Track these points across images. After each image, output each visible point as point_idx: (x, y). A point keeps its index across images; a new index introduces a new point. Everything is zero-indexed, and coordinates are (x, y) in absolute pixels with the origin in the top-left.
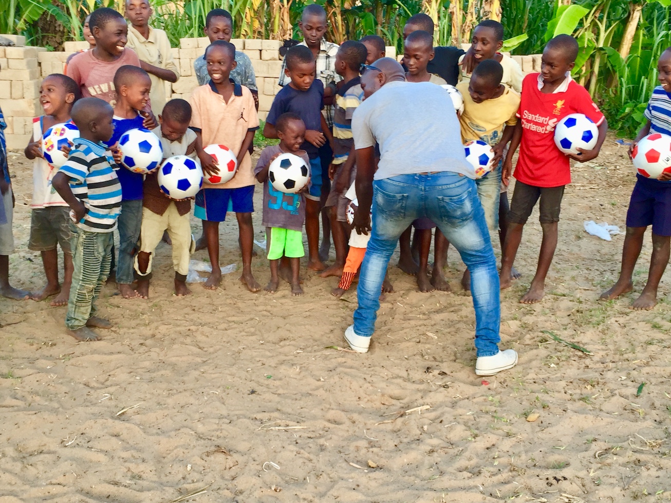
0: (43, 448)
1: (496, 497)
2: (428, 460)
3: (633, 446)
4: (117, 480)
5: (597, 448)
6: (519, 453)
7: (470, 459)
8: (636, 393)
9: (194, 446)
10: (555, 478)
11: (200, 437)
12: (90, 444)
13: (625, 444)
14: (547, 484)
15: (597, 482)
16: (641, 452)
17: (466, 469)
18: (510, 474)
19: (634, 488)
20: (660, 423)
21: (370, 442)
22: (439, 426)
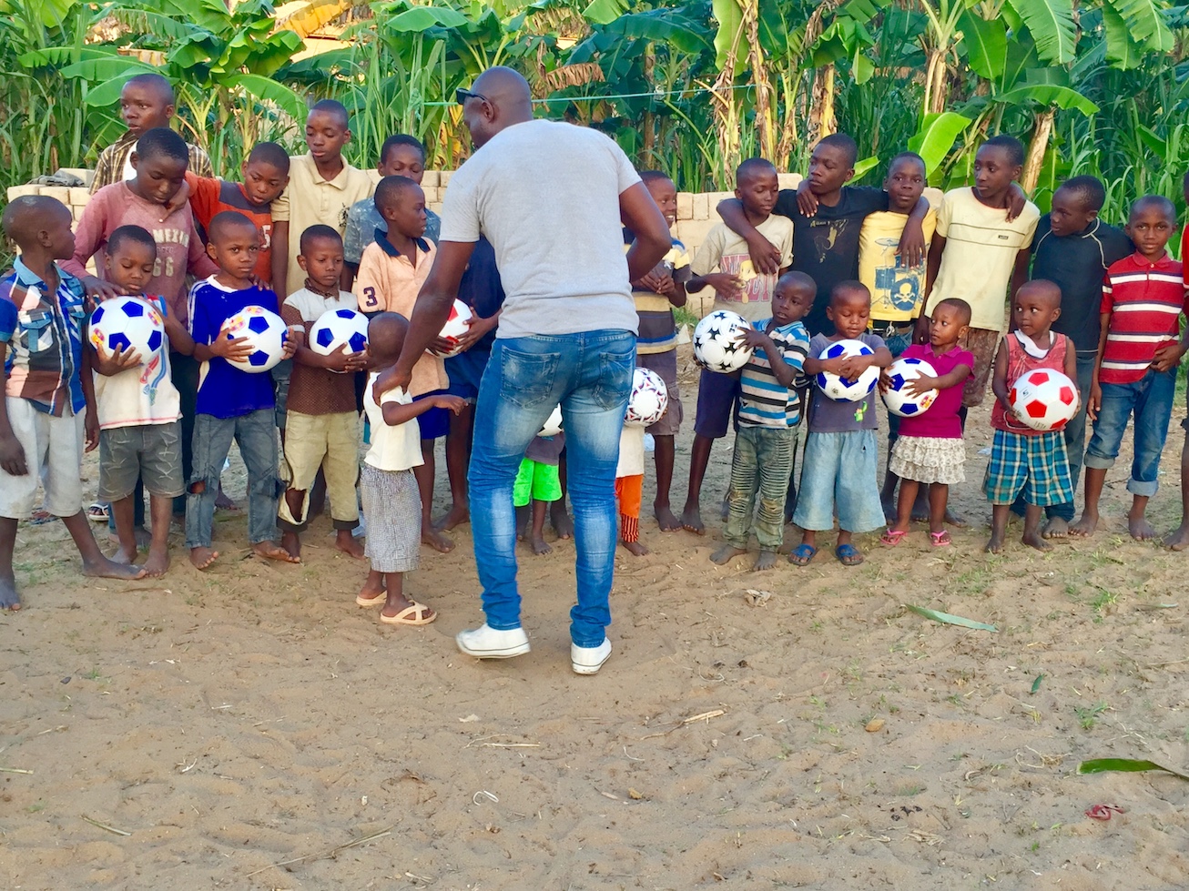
0: (149, 776)
1: (817, 836)
2: (716, 787)
3: (1022, 763)
4: (258, 819)
5: (966, 767)
6: (853, 775)
7: (779, 784)
8: (1030, 690)
9: (372, 772)
10: (904, 809)
11: (378, 758)
12: (217, 770)
13: (1010, 761)
14: (893, 817)
15: (965, 814)
16: (1033, 771)
17: (774, 798)
18: (838, 803)
19: (1018, 821)
20: (1064, 731)
21: (632, 765)
22: (735, 739)
